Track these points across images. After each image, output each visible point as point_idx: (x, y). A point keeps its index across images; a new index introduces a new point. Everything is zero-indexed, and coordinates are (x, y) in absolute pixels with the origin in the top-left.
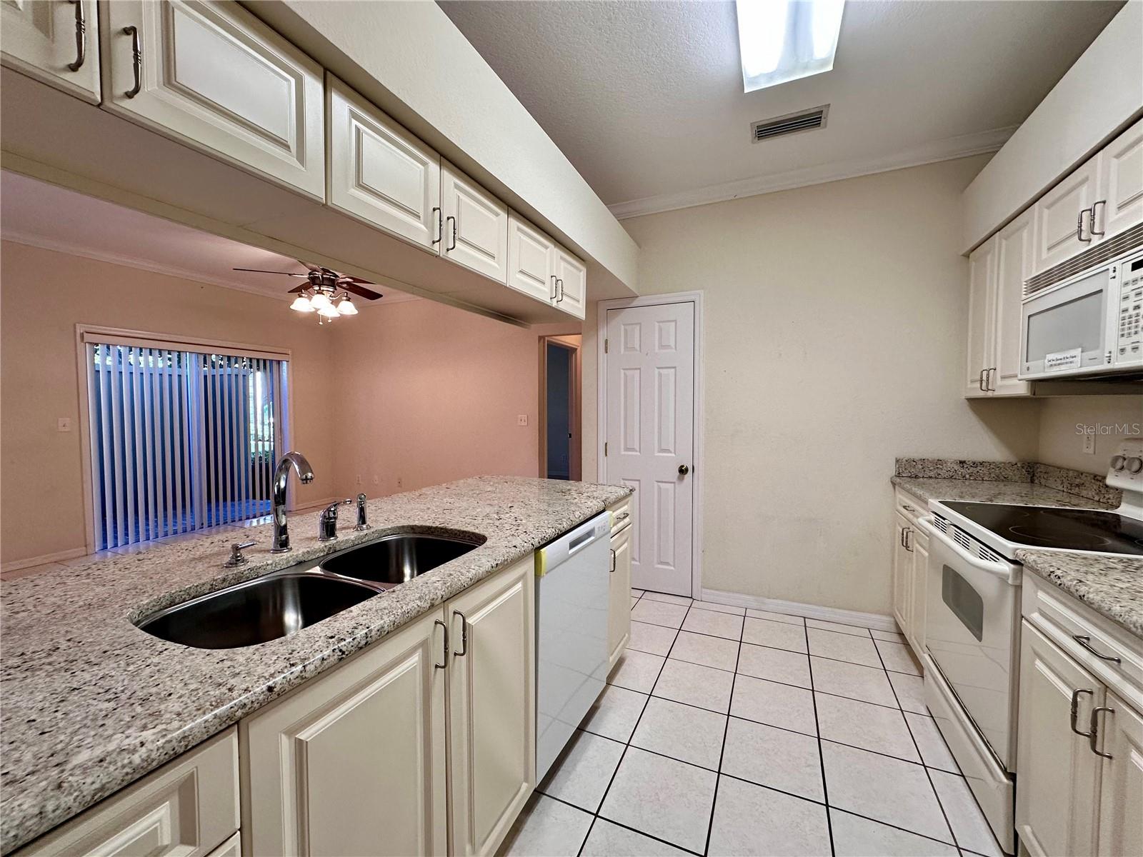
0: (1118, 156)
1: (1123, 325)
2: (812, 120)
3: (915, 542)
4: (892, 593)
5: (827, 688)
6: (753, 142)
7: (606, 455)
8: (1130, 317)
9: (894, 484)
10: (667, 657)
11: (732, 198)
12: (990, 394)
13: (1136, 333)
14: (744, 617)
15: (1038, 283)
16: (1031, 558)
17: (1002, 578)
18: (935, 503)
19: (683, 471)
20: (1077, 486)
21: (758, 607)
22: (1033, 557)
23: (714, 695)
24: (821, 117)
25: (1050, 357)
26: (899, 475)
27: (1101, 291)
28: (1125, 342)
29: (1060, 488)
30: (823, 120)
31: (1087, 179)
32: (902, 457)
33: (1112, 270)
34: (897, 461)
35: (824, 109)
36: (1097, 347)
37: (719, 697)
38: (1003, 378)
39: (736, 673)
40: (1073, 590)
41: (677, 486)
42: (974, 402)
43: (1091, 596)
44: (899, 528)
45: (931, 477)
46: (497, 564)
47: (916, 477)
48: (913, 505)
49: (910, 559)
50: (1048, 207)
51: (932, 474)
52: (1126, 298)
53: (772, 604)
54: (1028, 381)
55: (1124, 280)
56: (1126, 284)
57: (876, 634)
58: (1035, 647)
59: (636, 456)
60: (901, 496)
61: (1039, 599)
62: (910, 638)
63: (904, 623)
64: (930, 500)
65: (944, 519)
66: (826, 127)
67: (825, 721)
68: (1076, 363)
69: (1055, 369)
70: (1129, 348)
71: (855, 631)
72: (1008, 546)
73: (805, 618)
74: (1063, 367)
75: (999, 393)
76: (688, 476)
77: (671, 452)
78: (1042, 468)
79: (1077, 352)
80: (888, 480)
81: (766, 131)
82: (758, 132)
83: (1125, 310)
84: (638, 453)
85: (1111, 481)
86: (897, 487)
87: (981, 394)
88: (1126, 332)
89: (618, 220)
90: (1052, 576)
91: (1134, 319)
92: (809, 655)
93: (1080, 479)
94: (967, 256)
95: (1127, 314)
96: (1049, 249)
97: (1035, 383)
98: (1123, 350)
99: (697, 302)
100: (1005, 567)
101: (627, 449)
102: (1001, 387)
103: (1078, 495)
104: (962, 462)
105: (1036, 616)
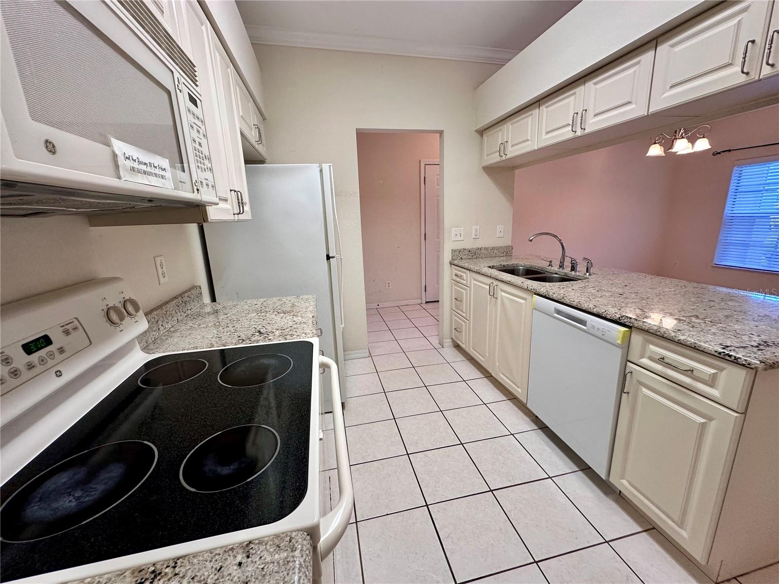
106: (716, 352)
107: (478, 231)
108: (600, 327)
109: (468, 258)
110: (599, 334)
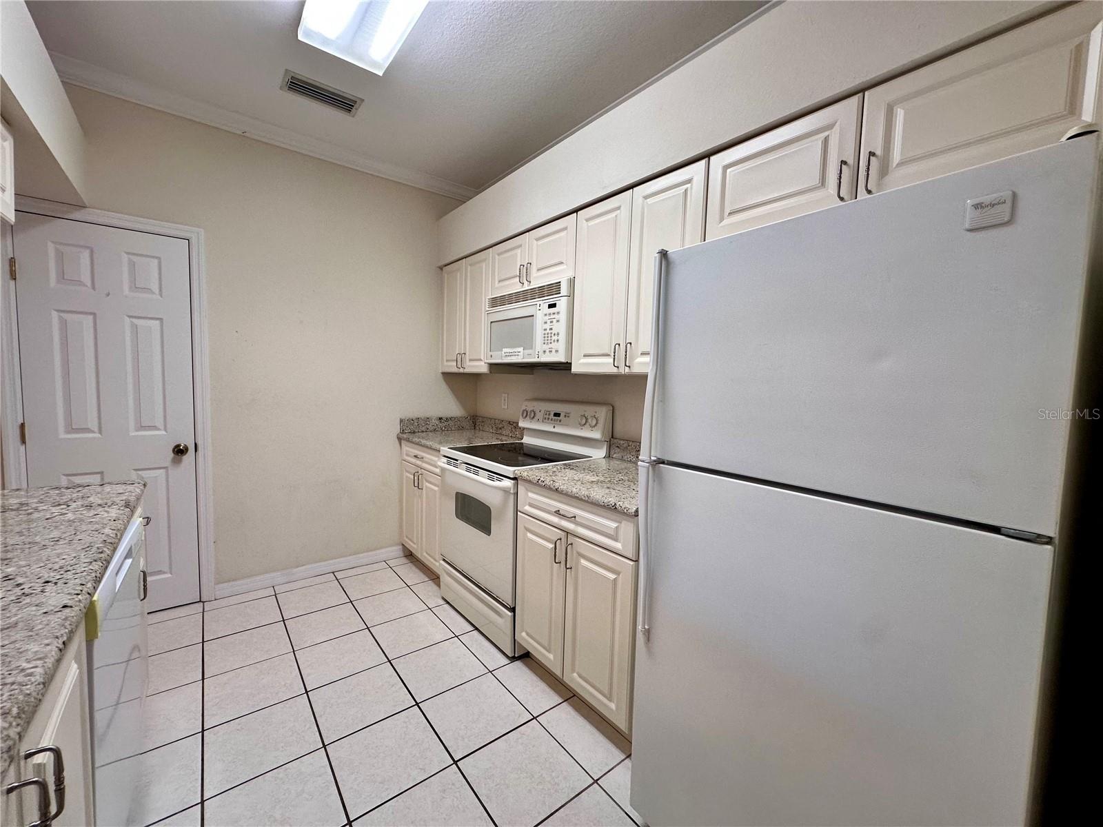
0: (537, 240)
1: (545, 337)
2: (346, 104)
3: (425, 482)
4: (401, 527)
5: (378, 620)
6: (281, 88)
7: (23, 441)
8: (548, 334)
9: (400, 439)
10: (203, 679)
11: (240, 133)
12: (461, 370)
13: (551, 343)
14: (275, 595)
15: (496, 302)
16: (525, 474)
17: (505, 491)
18: (445, 450)
19: (180, 451)
20: (500, 428)
21: (287, 580)
22: (526, 473)
23: (283, 684)
24: (353, 106)
25: (505, 350)
26: (403, 432)
27: (533, 316)
28: (546, 347)
29: (491, 431)
30: (354, 108)
31: (521, 246)
32: (404, 418)
33: (538, 305)
34: (401, 421)
35: (358, 102)
36: (532, 348)
37: (288, 682)
38: (470, 360)
39: (294, 651)
40: (552, 487)
41: (170, 472)
42: (447, 376)
43: (562, 487)
44: (409, 475)
45: (423, 432)
46: (64, 643)
47: (414, 432)
48: (420, 454)
49: (421, 496)
50: (499, 255)
51: (424, 429)
52: (546, 323)
53: (300, 571)
54: (488, 363)
55: (545, 312)
56: (546, 315)
57: (392, 563)
58: (526, 526)
59: (94, 438)
60: (408, 448)
61: (528, 496)
62: (422, 555)
63: (415, 546)
64: (442, 448)
65: (457, 460)
66: (353, 116)
67: (388, 646)
68: (520, 356)
69: (509, 358)
70: (547, 351)
71: (376, 566)
72: (509, 470)
73: (333, 573)
74: (513, 358)
75: (467, 370)
76: (188, 458)
77: (159, 429)
78: (480, 419)
79: (521, 349)
80: (395, 435)
81: (298, 86)
82: (291, 82)
83: (545, 330)
84: (97, 435)
85: (521, 424)
86: (402, 441)
87: (455, 370)
88: (546, 342)
89: (62, 82)
90: (540, 481)
91: (549, 335)
92: (351, 602)
93: (500, 425)
94: (441, 268)
95: (546, 332)
96: (499, 281)
97: (492, 365)
98: (545, 352)
99: (193, 241)
100: (507, 483)
101: (70, 429)
102: (469, 366)
103: (501, 434)
104: (440, 419)
105: (527, 508)
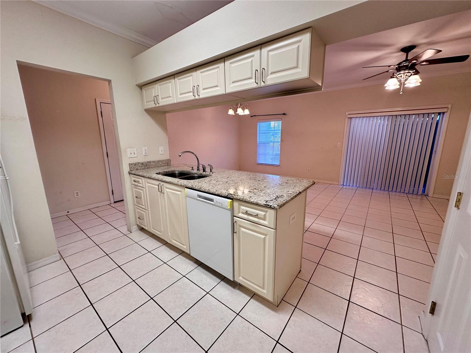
106: (264, 204)
107: (147, 150)
108: (220, 201)
109: (142, 168)
110: (220, 205)
